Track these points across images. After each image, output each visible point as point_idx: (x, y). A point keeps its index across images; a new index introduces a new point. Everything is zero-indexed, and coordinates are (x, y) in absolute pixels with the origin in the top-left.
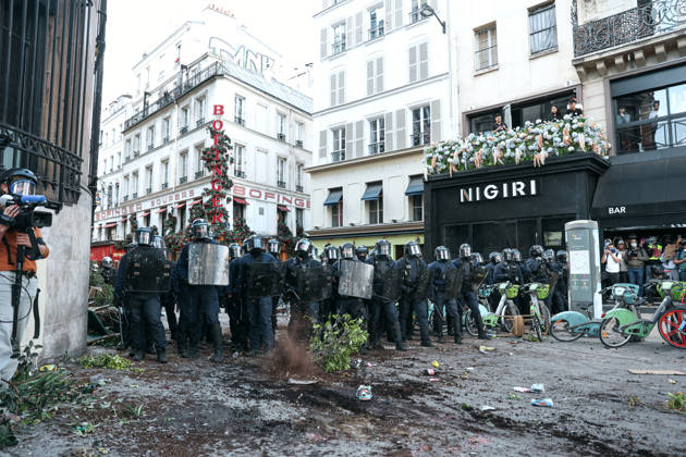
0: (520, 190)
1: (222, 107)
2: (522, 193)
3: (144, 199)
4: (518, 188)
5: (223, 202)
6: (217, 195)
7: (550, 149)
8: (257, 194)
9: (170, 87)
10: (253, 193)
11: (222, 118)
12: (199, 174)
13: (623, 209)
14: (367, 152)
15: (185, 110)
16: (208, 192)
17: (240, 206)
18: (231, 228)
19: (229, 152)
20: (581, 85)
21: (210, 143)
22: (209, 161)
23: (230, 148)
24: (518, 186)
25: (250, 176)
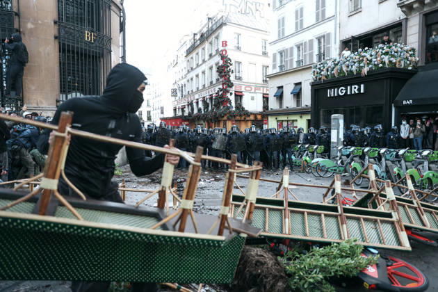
0: (356, 90)
1: (226, 42)
2: (357, 92)
3: (196, 93)
4: (355, 89)
5: (228, 95)
6: (226, 91)
7: (370, 66)
8: (250, 89)
9: (205, 30)
10: (247, 89)
11: (226, 48)
12: (218, 80)
13: (411, 101)
14: (295, 66)
15: (211, 43)
16: (221, 90)
17: (239, 96)
18: (234, 109)
19: (231, 67)
20: (407, 19)
21: (221, 63)
22: (221, 73)
23: (231, 65)
24: (355, 88)
25: (244, 79)
